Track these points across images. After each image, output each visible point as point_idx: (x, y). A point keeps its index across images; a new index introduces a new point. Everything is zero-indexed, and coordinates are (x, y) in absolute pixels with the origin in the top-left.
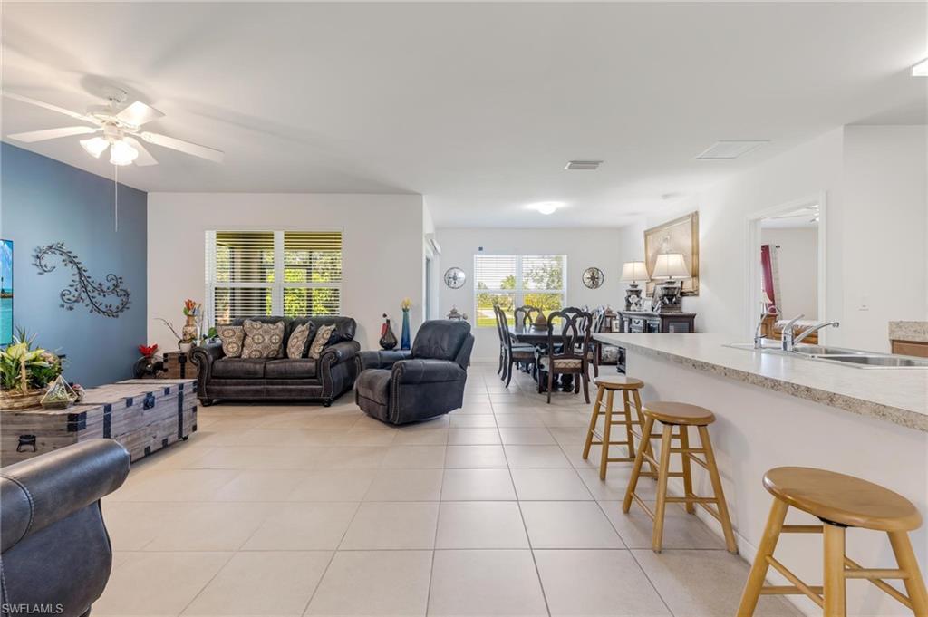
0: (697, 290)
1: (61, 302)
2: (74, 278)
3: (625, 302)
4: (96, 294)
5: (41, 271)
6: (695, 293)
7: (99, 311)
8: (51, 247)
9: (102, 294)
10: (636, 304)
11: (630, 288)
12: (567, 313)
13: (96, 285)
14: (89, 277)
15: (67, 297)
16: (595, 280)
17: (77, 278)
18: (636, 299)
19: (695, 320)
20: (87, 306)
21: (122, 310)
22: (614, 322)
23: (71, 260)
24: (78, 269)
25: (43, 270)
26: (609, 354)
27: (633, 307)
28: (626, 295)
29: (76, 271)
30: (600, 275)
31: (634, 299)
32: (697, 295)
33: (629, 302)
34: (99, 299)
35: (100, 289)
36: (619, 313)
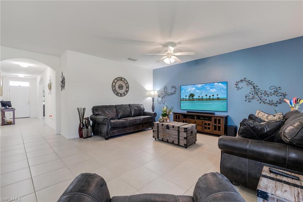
1: (245, 99)
2: (252, 90)
4: (263, 95)
5: (238, 89)
7: (264, 103)
8: (241, 80)
9: (267, 95)
13: (263, 92)
14: (259, 89)
15: (248, 97)
17: (253, 90)
20: (258, 100)
21: (280, 103)
23: (250, 83)
24: (253, 86)
25: (238, 88)
29: (252, 87)
34: (264, 97)
35: (266, 93)
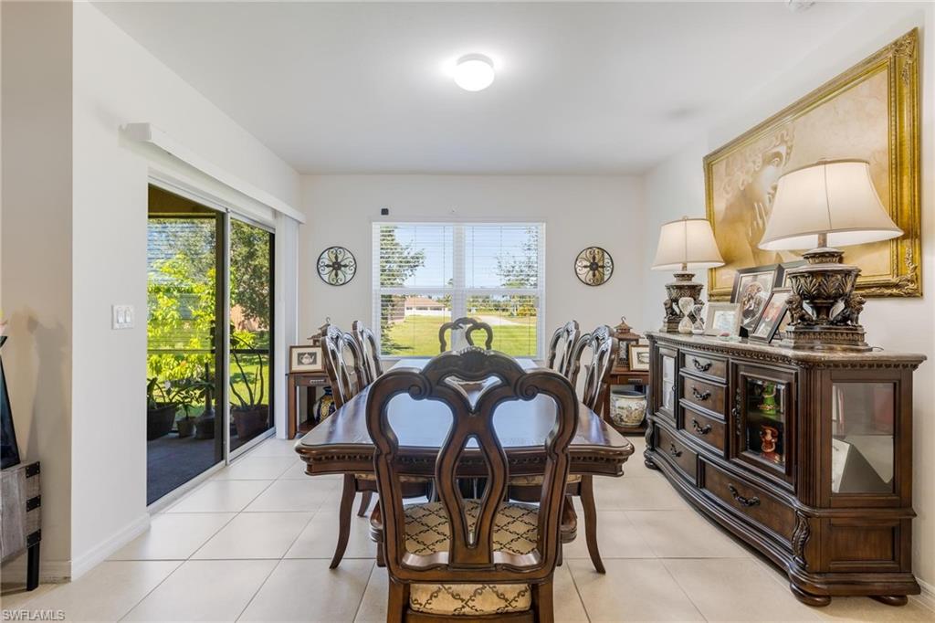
0: (917, 279)
3: (663, 313)
6: (905, 288)
10: (693, 317)
11: (674, 281)
12: (452, 381)
16: (598, 268)
18: (691, 307)
19: (917, 375)
22: (634, 351)
26: (624, 413)
27: (684, 325)
28: (666, 298)
30: (607, 261)
31: (686, 305)
32: (916, 294)
33: (673, 313)
36: (650, 337)
